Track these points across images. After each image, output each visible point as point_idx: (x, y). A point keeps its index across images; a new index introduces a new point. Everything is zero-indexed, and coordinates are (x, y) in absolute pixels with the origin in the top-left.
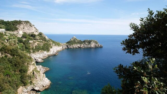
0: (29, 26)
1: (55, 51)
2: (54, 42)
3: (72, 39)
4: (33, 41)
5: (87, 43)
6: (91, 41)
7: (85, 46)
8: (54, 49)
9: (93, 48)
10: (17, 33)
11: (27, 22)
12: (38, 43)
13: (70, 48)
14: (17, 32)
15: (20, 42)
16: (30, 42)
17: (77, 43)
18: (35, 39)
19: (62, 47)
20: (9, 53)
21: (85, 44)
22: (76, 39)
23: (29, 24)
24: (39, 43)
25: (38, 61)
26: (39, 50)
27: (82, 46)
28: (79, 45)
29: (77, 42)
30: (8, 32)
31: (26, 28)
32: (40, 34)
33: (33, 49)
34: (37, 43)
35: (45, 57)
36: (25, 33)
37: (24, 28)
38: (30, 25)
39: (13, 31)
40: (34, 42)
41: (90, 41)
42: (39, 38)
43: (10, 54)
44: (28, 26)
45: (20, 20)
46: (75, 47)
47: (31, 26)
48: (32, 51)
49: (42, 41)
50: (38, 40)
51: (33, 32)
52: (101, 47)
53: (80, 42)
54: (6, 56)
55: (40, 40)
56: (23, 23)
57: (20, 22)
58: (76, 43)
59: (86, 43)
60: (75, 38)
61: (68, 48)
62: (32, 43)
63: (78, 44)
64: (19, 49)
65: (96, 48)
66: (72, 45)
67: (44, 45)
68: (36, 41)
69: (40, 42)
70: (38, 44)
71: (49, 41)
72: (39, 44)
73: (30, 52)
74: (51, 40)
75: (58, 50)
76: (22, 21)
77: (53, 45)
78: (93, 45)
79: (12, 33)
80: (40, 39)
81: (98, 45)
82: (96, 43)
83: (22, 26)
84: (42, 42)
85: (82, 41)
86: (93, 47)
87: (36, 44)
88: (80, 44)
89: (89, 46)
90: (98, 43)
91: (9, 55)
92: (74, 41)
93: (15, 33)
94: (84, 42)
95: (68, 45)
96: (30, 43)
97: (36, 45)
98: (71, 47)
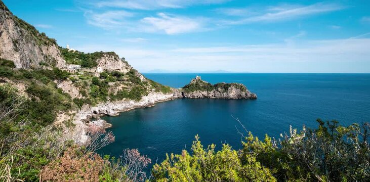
0: (114, 60)
1: (153, 101)
2: (154, 85)
3: (194, 81)
4: (114, 83)
5: (222, 88)
6: (230, 86)
7: (218, 95)
8: (152, 98)
9: (232, 99)
10: (95, 71)
11: (111, 54)
12: (124, 86)
13: (187, 98)
14: (96, 70)
15: (95, 84)
16: (111, 84)
17: (202, 89)
18: (119, 81)
19: (172, 95)
21: (218, 91)
22: (201, 82)
23: (113, 57)
24: (126, 86)
25: (109, 114)
26: (124, 97)
27: (211, 94)
28: (205, 93)
29: (202, 87)
30: (85, 69)
31: (109, 63)
32: (132, 72)
33: (112, 95)
34: (122, 86)
36: (107, 70)
37: (105, 63)
38: (115, 58)
39: (90, 68)
40: (116, 85)
41: (227, 84)
42: (127, 78)
44: (112, 60)
45: (101, 52)
46: (196, 95)
47: (117, 60)
48: (109, 98)
49: (131, 82)
50: (125, 82)
51: (119, 69)
52: (253, 99)
53: (208, 87)
54: (33, 100)
55: (127, 82)
56: (105, 55)
57: (100, 55)
58: (199, 89)
59: (220, 89)
60: (199, 80)
61: (184, 97)
62: (112, 87)
63: (203, 91)
65: (240, 99)
66: (191, 93)
67: (134, 90)
68: (120, 83)
69: (127, 85)
70: (123, 88)
71: (145, 83)
72: (125, 88)
73: (107, 100)
75: (160, 100)
76: (103, 53)
77: (151, 90)
78: (233, 93)
79: (88, 70)
80: (128, 80)
81: (246, 95)
82: (242, 90)
83: (103, 60)
84: (130, 85)
85: (213, 84)
86: (232, 97)
87: (120, 88)
88: (208, 90)
89: (225, 95)
90: (247, 90)
91: (38, 99)
92: (196, 84)
93: (92, 70)
94: (216, 86)
95: (184, 91)
96: (109, 86)
98: (189, 96)
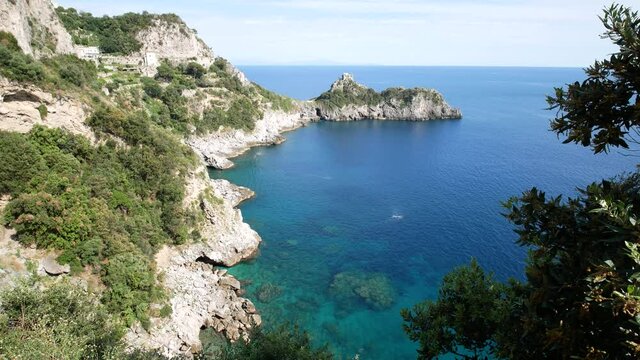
0: (179, 34)
1: (275, 131)
2: (268, 96)
3: (339, 83)
4: (194, 92)
5: (398, 99)
6: (415, 94)
7: (390, 112)
8: (272, 124)
9: (420, 120)
10: (140, 63)
11: (171, 19)
12: (214, 99)
13: (331, 121)
14: (140, 59)
15: (153, 96)
16: (188, 93)
17: (358, 101)
18: (201, 86)
19: (298, 115)
20: (118, 135)
21: (390, 104)
22: (355, 86)
23: (177, 26)
24: (217, 99)
25: (214, 165)
26: (219, 125)
27: (377, 111)
28: (364, 110)
29: (358, 97)
30: (110, 58)
31: (168, 42)
32: (220, 65)
33: (196, 119)
34: (210, 97)
35: (239, 150)
36: (166, 60)
37: (160, 43)
38: (182, 31)
39: (125, 54)
40: (199, 97)
41: (410, 91)
42: (214, 80)
43: (123, 138)
44: (176, 34)
45: (145, 12)
46: (347, 115)
47: (187, 35)
48: (193, 129)
49: (225, 90)
50: (213, 89)
51: (194, 58)
52: (455, 118)
53: (370, 97)
54: (111, 145)
55: (218, 89)
56: (158, 22)
57: (143, 21)
58: (353, 100)
59: (394, 101)
60: (351, 82)
61: (323, 119)
62: (191, 100)
63: (360, 105)
64: (150, 122)
65: (433, 120)
66: (336, 109)
67: (235, 106)
68: (205, 91)
69: (219, 95)
70: (211, 102)
71: (251, 90)
72: (216, 102)
73: (189, 132)
74: (258, 86)
75: (284, 128)
76: (151, 16)
77: (266, 107)
78: (420, 109)
79: (122, 60)
80: (218, 85)
81: (443, 111)
82: (435, 102)
83: (153, 35)
84: (226, 95)
85: (378, 90)
86: (419, 116)
87: (206, 102)
88: (369, 104)
89: (405, 113)
90: (444, 103)
91: (120, 142)
92: (345, 91)
93: (133, 60)
94: (386, 95)
95: (320, 107)
96: (186, 100)
97: (207, 104)
98: (334, 115)
